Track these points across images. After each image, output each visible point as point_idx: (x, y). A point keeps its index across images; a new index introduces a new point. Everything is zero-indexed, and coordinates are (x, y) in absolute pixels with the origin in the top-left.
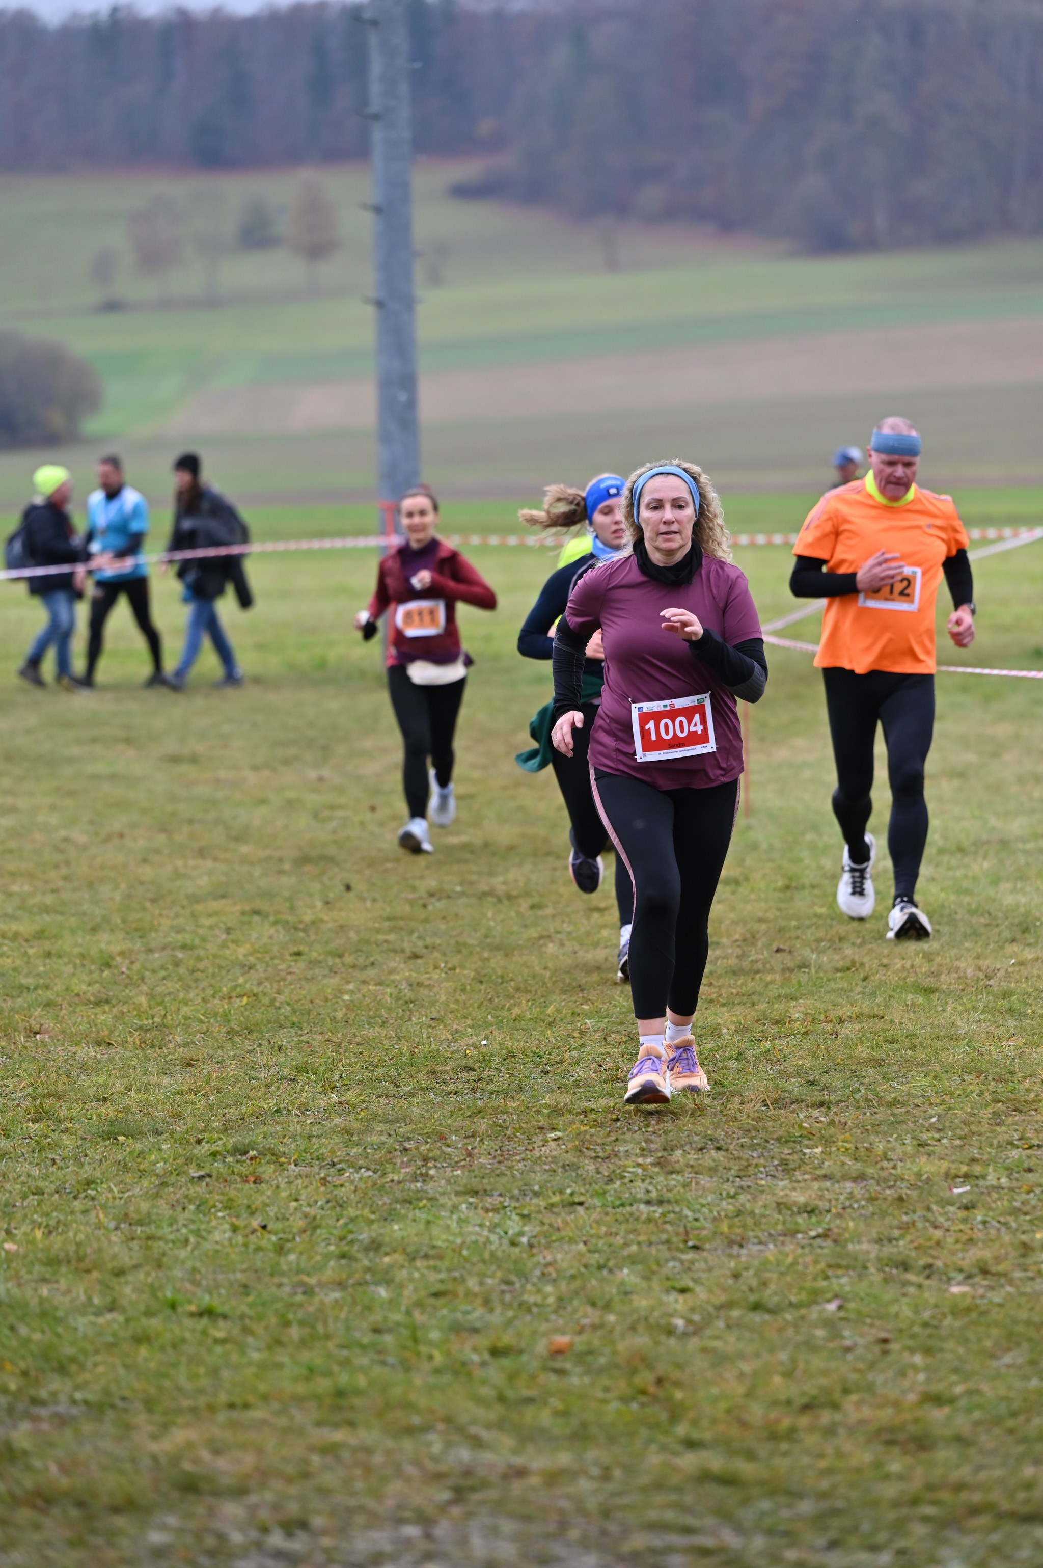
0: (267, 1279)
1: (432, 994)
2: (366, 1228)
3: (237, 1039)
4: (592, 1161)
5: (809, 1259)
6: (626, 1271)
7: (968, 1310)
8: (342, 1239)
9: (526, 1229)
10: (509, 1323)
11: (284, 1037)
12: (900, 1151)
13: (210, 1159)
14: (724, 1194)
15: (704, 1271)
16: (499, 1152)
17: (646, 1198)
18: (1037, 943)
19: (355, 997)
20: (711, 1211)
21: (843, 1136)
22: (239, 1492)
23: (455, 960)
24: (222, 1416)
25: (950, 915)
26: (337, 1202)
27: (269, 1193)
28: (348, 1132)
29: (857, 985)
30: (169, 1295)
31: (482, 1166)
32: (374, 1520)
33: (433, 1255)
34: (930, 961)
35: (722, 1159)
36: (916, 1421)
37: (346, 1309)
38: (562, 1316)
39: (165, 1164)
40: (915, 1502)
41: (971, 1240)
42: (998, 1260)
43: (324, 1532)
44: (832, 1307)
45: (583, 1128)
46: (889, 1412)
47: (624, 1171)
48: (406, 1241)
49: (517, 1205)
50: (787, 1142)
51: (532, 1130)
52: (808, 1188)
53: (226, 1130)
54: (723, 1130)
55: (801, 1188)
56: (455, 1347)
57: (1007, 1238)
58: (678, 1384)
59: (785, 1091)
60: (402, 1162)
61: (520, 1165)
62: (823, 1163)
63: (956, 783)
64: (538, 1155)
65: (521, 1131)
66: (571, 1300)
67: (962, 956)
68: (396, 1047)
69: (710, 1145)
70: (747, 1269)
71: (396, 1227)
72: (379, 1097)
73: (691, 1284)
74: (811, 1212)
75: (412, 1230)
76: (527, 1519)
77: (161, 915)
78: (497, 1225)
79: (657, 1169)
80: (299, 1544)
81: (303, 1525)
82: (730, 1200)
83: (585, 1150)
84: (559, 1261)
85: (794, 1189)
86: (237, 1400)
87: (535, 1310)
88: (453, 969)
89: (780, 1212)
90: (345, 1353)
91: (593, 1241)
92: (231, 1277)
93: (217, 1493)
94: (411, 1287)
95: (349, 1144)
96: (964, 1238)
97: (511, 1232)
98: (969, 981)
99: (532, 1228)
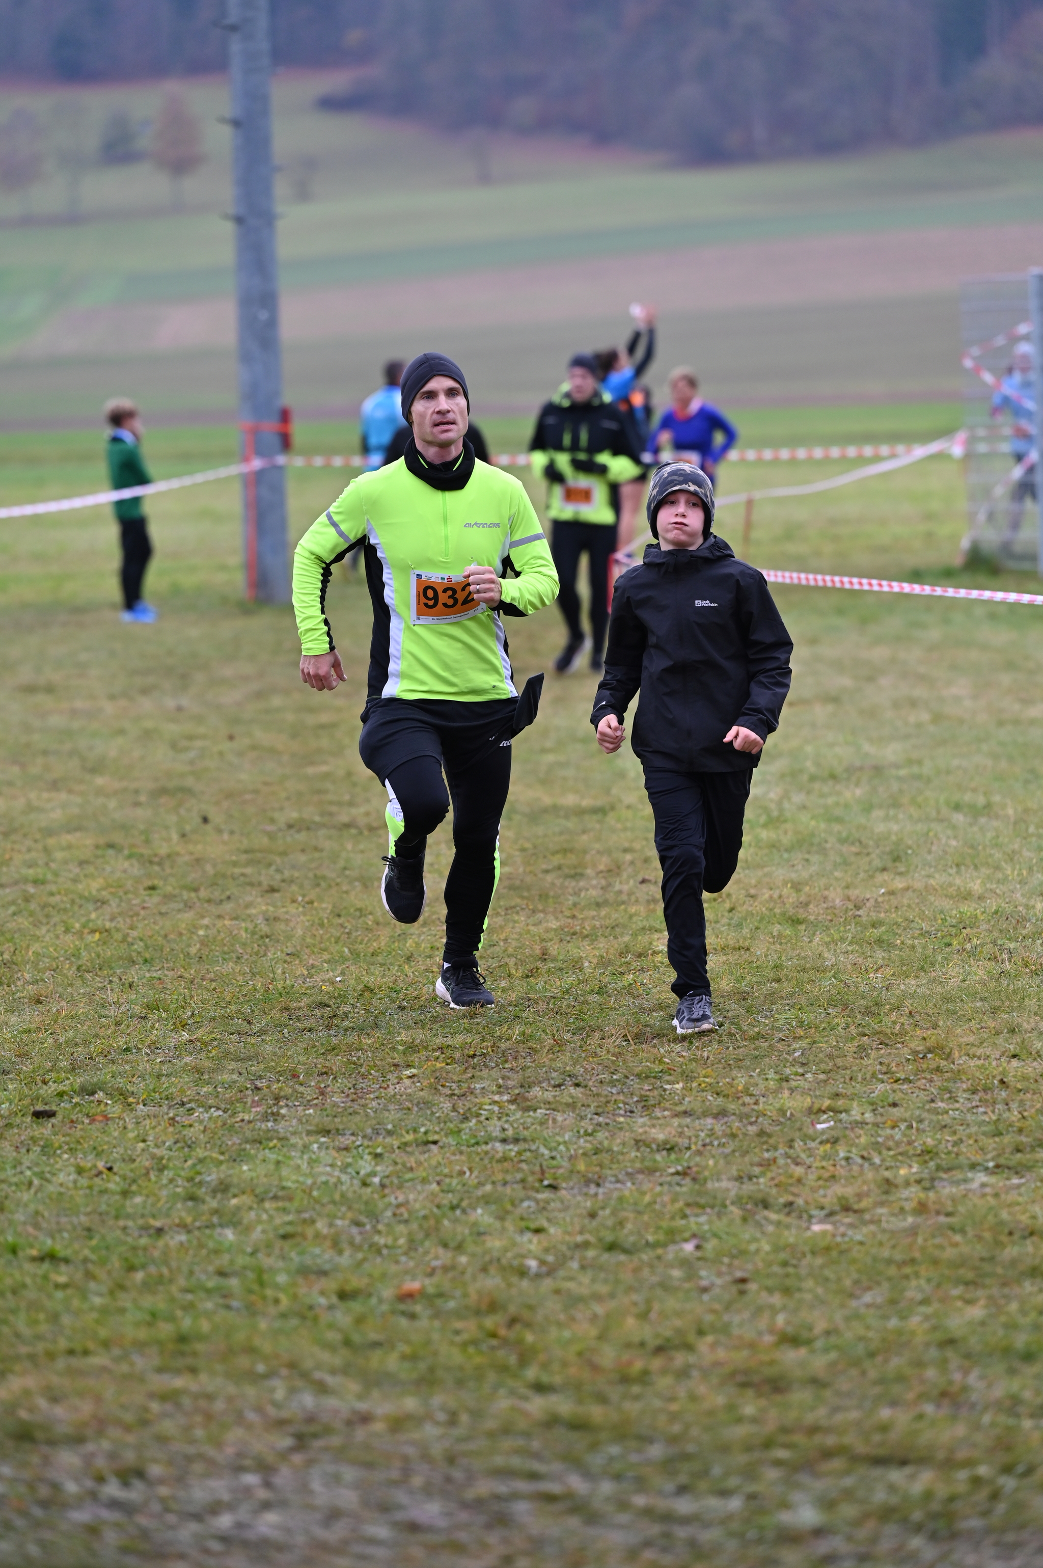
0: (111, 1222)
1: (289, 929)
2: (215, 1169)
3: (88, 976)
4: (447, 1098)
5: (666, 1198)
6: (479, 1211)
7: (828, 1249)
8: (191, 1180)
9: (379, 1168)
10: (360, 1264)
11: (133, 975)
12: (763, 1086)
13: (56, 1099)
14: (582, 1132)
15: (560, 1211)
16: (352, 1090)
17: (503, 1136)
18: (908, 872)
19: (210, 932)
20: (568, 1149)
21: (704, 1072)
22: (77, 1440)
23: (312, 895)
24: (61, 1363)
25: (820, 844)
26: (185, 1142)
27: (116, 1134)
28: (198, 1071)
29: (723, 916)
30: (10, 1239)
31: (335, 1105)
32: (213, 1468)
33: (282, 1195)
34: (798, 891)
35: (580, 1095)
36: (772, 1363)
37: (191, 1252)
38: (412, 1258)
39: (10, 1104)
40: (768, 1444)
41: (833, 1177)
42: (860, 1196)
43: (161, 1481)
44: (689, 1247)
45: (438, 1065)
46: (745, 1353)
47: (480, 1109)
48: (255, 1181)
49: (370, 1143)
50: (647, 1077)
51: (387, 1067)
52: (667, 1125)
53: (74, 1069)
54: (582, 1066)
55: (660, 1125)
56: (302, 1291)
57: (870, 1175)
58: (528, 1325)
59: (647, 1026)
60: (253, 1101)
61: (374, 1103)
62: (683, 1099)
63: (830, 708)
64: (392, 1093)
65: (376, 1068)
66: (422, 1243)
67: (831, 885)
68: (251, 983)
69: (569, 1082)
70: (603, 1208)
71: (245, 1168)
72: (232, 1034)
73: (545, 1224)
74: (671, 1150)
75: (262, 1170)
76: (369, 1465)
77: (12, 850)
78: (349, 1165)
79: (513, 1107)
80: (135, 1493)
81: (140, 1474)
82: (588, 1138)
83: (440, 1088)
84: (412, 1202)
85: (654, 1126)
86: (78, 1347)
87: (385, 1252)
88: (311, 902)
89: (638, 1150)
90: (189, 1297)
91: (447, 1180)
92: (75, 1220)
93: (52, 1443)
94: (259, 1228)
95: (198, 1083)
96: (826, 1175)
97: (362, 1172)
98: (836, 911)
99: (384, 1168)
